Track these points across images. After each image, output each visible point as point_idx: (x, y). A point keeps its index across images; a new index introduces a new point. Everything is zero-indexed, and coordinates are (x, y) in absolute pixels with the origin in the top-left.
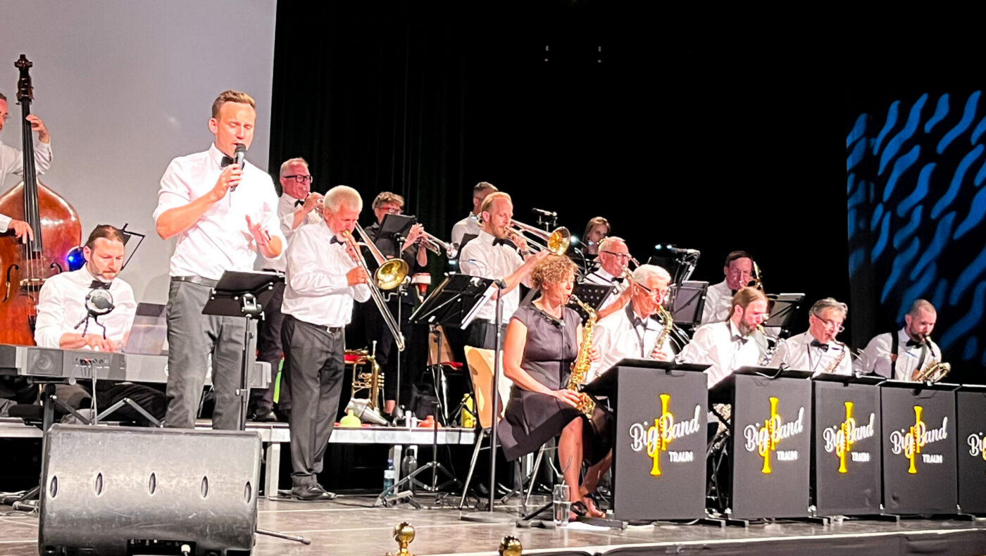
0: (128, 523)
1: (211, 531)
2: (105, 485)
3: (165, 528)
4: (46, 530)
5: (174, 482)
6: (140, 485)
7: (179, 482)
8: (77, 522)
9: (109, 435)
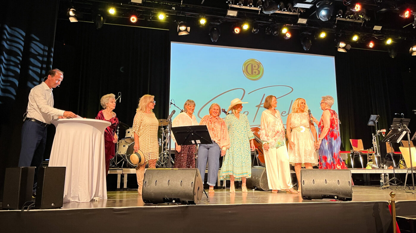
0: (321, 191)
1: (341, 193)
2: (315, 182)
3: (330, 192)
4: (303, 193)
5: (331, 182)
6: (323, 182)
7: (332, 181)
8: (310, 191)
9: (314, 171)
